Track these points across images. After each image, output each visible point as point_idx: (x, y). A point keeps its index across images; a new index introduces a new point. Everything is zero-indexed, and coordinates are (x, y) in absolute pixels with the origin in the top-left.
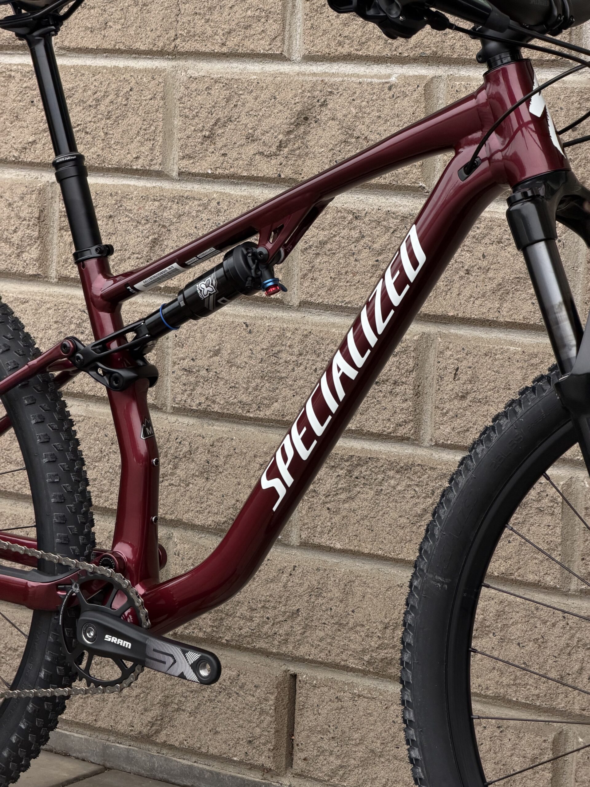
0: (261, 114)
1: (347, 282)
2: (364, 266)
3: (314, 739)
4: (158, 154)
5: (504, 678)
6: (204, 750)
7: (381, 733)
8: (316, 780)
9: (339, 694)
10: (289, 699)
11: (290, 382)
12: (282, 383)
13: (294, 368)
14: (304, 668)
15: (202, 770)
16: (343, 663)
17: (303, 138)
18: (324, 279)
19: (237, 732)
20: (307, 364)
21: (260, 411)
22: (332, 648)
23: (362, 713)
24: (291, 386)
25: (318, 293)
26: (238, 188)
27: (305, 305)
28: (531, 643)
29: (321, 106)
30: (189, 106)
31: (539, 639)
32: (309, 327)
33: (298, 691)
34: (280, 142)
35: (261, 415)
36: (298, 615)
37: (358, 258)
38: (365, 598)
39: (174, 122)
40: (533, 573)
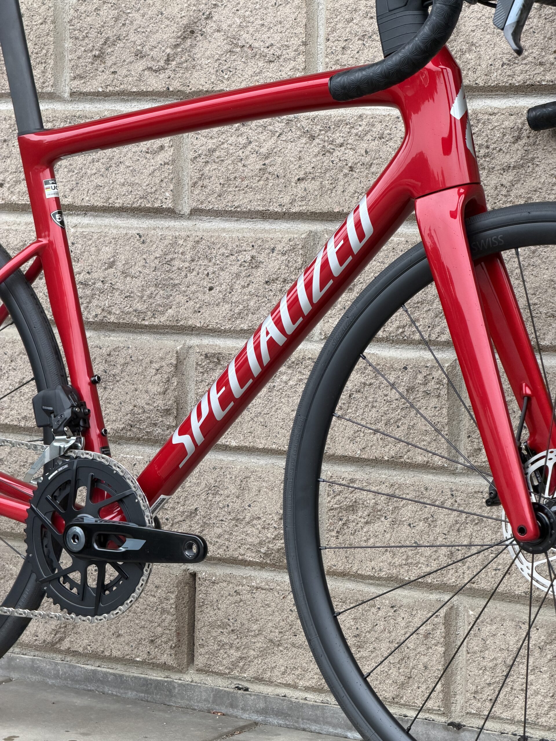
0: (148, 30)
1: (236, 187)
2: (252, 171)
3: (214, 634)
4: (50, 76)
5: (396, 559)
6: (107, 654)
7: (279, 622)
8: (217, 673)
9: (237, 588)
10: (190, 598)
11: (183, 289)
12: (175, 290)
13: (187, 275)
14: (203, 567)
15: (106, 674)
16: (240, 557)
17: (190, 51)
18: (214, 185)
19: (139, 633)
20: (199, 269)
21: (155, 318)
22: (230, 543)
23: (260, 605)
24: (185, 292)
25: (209, 200)
26: (129, 104)
27: (196, 212)
28: (421, 523)
29: (207, 19)
30: (78, 28)
31: (429, 518)
32: (200, 234)
33: (198, 589)
34: (168, 55)
35: (156, 322)
36: (197, 514)
37: (246, 163)
38: (261, 492)
39: (64, 45)
40: (421, 454)
